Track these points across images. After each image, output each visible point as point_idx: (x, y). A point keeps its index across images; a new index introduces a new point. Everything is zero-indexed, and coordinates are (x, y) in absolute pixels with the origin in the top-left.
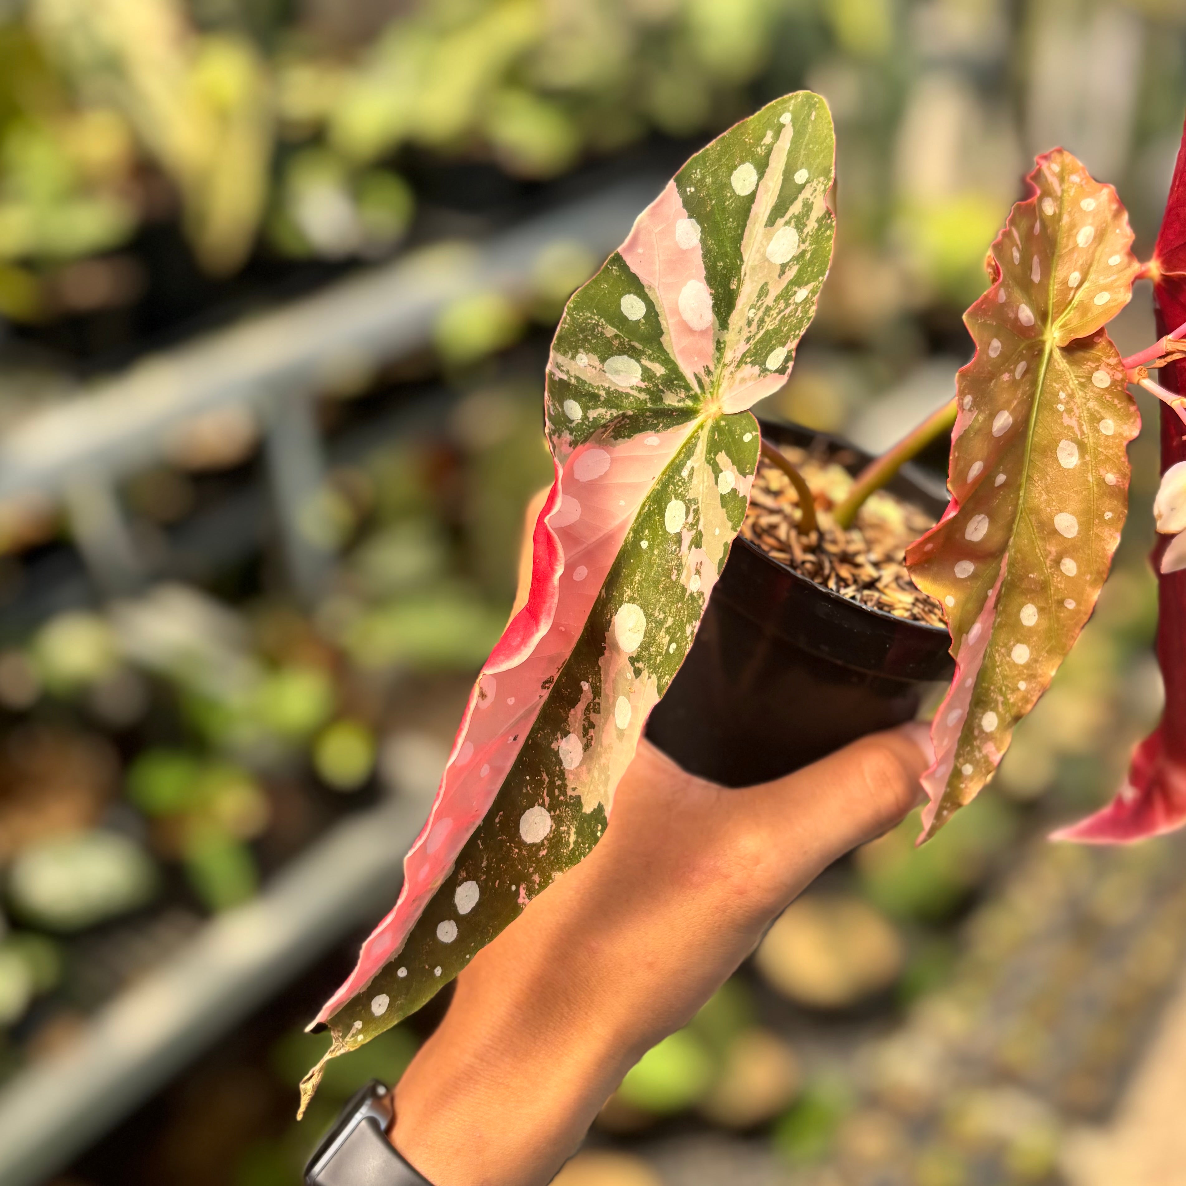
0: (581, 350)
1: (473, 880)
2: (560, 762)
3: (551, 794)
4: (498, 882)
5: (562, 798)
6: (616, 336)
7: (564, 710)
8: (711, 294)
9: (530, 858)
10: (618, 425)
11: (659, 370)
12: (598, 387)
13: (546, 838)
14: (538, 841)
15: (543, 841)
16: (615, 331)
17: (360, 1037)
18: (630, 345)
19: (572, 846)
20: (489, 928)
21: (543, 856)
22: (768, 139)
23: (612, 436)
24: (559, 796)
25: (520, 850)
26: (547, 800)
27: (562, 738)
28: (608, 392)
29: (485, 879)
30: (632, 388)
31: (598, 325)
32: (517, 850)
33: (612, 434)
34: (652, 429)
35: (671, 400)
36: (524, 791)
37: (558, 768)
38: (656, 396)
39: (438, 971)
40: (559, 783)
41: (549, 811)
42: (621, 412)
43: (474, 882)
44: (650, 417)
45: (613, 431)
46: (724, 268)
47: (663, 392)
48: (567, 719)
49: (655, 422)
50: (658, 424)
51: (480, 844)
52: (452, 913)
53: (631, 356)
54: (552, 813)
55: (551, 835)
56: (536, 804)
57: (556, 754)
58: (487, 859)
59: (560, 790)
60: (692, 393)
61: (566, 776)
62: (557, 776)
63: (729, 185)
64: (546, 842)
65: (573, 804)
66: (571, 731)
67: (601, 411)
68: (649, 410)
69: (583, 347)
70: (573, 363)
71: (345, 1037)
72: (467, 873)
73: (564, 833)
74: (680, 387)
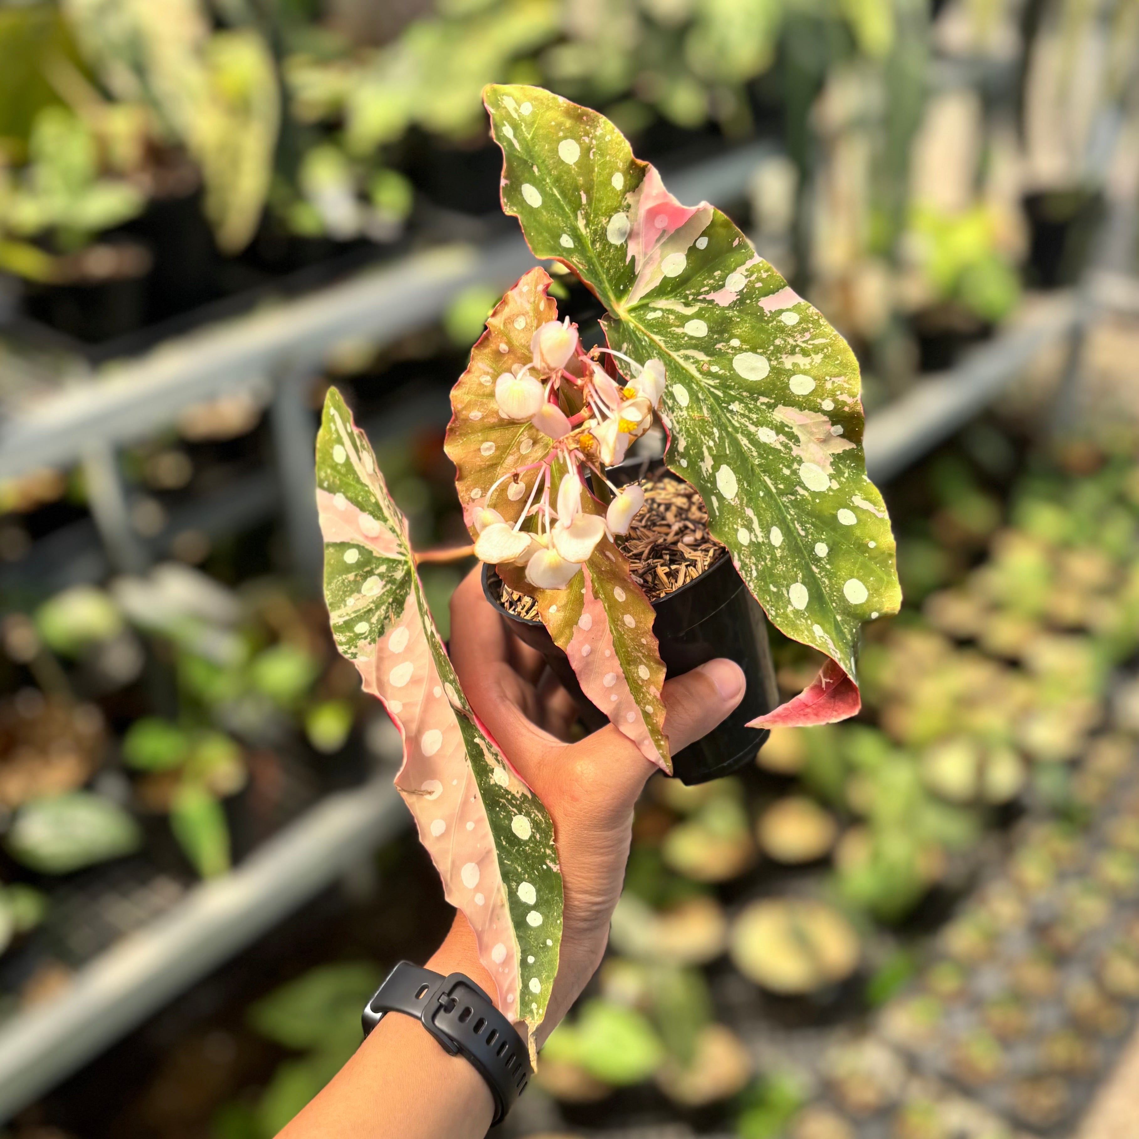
0: (346, 598)
1: (522, 882)
2: (501, 787)
3: (513, 806)
4: (535, 871)
5: (518, 802)
6: (356, 575)
7: (482, 761)
8: (368, 514)
9: (536, 845)
10: (394, 610)
11: (383, 569)
12: (368, 605)
13: (531, 829)
14: (530, 833)
15: (532, 831)
16: (353, 574)
17: (541, 1011)
18: (364, 572)
19: (543, 820)
20: (556, 898)
21: (540, 838)
22: (333, 428)
23: (397, 618)
24: (516, 803)
25: (529, 846)
26: (515, 810)
27: (492, 775)
28: (373, 602)
29: (528, 877)
30: (383, 589)
31: (344, 580)
32: (527, 848)
33: (395, 616)
34: (407, 596)
35: (399, 575)
36: (501, 816)
37: (502, 791)
38: (391, 581)
39: (549, 942)
40: (510, 797)
41: (521, 814)
42: (387, 604)
43: (524, 883)
44: (400, 592)
45: (394, 615)
46: (363, 498)
47: (392, 576)
48: (487, 764)
49: (405, 591)
50: (406, 590)
51: (507, 862)
52: (528, 908)
53: (370, 576)
54: (523, 814)
55: (532, 824)
56: (513, 817)
57: (496, 785)
58: (519, 865)
59: (514, 800)
60: (403, 562)
61: (509, 790)
62: (506, 794)
63: (337, 464)
64: (533, 830)
65: (524, 800)
66: (493, 767)
67: (378, 613)
68: (396, 589)
69: (346, 596)
70: (347, 608)
71: (534, 1017)
72: (515, 882)
73: (535, 818)
74: (397, 565)
